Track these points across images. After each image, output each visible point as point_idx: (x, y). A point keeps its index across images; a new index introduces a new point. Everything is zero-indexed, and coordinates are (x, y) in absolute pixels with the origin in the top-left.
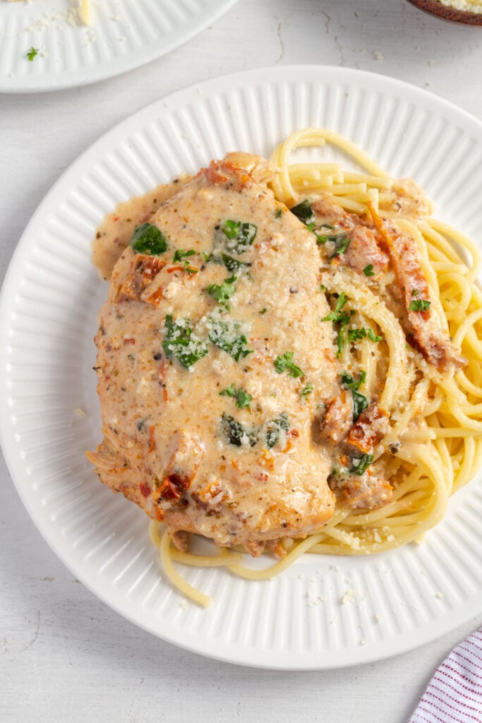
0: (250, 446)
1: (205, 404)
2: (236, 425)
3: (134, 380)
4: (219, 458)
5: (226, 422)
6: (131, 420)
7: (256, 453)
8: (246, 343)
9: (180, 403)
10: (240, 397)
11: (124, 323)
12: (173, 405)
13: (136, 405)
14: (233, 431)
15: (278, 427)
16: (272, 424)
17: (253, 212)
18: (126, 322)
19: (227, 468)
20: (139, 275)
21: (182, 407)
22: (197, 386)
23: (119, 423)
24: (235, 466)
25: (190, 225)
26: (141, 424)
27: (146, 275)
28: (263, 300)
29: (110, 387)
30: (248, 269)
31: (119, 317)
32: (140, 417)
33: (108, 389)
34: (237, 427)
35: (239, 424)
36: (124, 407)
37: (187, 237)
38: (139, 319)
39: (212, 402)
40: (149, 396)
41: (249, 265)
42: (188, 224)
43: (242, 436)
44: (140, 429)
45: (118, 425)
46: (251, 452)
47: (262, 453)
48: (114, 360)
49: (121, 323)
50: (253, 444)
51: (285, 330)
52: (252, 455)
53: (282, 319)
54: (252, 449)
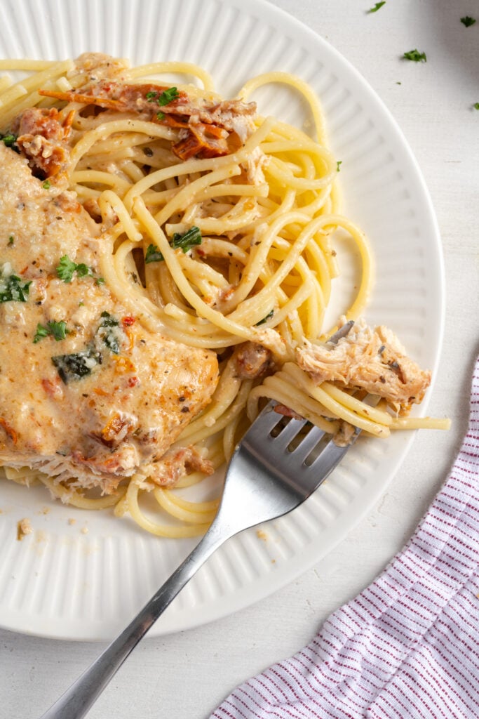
0: (99, 365)
1: (30, 362)
2: (71, 358)
4: (82, 399)
5: (60, 364)
7: (109, 366)
8: (19, 280)
10: (54, 330)
14: (74, 365)
15: (109, 328)
16: (101, 330)
19: (96, 401)
21: (12, 380)
22: (9, 351)
24: (100, 392)
28: (3, 231)
34: (74, 358)
35: (73, 355)
39: (34, 354)
43: (85, 362)
46: (104, 369)
47: (115, 362)
50: (99, 361)
51: (44, 241)
52: (108, 370)
53: (33, 235)
54: (103, 365)
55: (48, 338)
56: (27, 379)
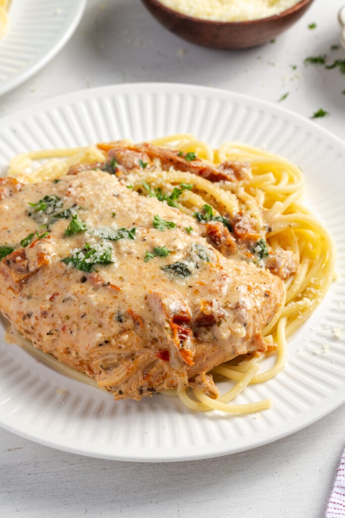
0: (197, 269)
1: (144, 272)
2: (176, 265)
3: (85, 303)
4: (188, 289)
5: (168, 269)
6: (109, 323)
7: (205, 269)
9: (129, 284)
10: (159, 253)
11: (36, 297)
12: (127, 288)
13: (103, 312)
14: (178, 269)
17: (41, 192)
18: (37, 294)
19: (199, 289)
20: (16, 265)
21: (133, 284)
22: (127, 268)
23: (103, 334)
24: (201, 284)
25: (12, 228)
26: (119, 317)
27: (20, 261)
28: (107, 211)
29: (72, 329)
30: (77, 207)
31: (29, 297)
32: (114, 314)
33: (71, 332)
34: (178, 264)
36: (96, 323)
37: (17, 234)
38: (44, 283)
39: (146, 268)
40: (105, 299)
41: (75, 205)
42: (9, 230)
43: (187, 266)
44: (121, 321)
45: (105, 335)
46: (201, 271)
48: (56, 315)
49: (35, 298)
50: (197, 266)
51: (138, 212)
52: (204, 272)
53: (130, 210)
54: (200, 269)
55: (155, 258)
56: (145, 281)
